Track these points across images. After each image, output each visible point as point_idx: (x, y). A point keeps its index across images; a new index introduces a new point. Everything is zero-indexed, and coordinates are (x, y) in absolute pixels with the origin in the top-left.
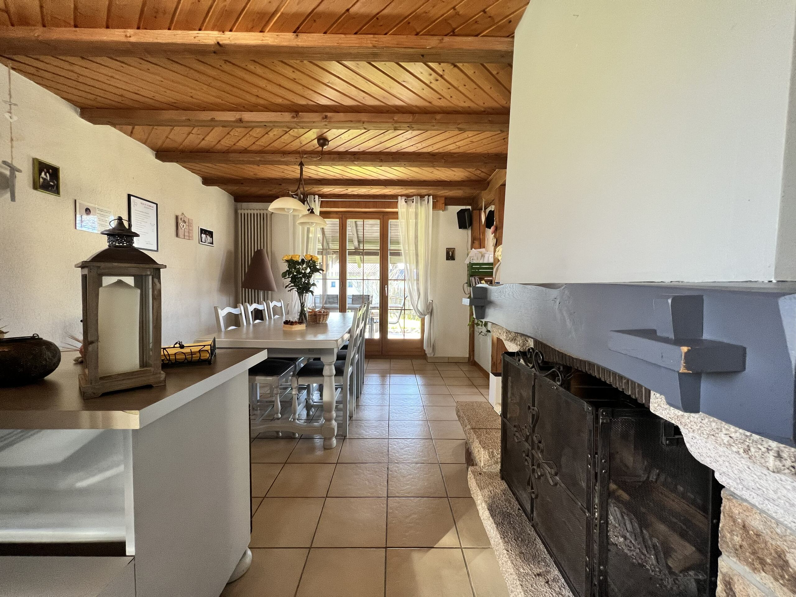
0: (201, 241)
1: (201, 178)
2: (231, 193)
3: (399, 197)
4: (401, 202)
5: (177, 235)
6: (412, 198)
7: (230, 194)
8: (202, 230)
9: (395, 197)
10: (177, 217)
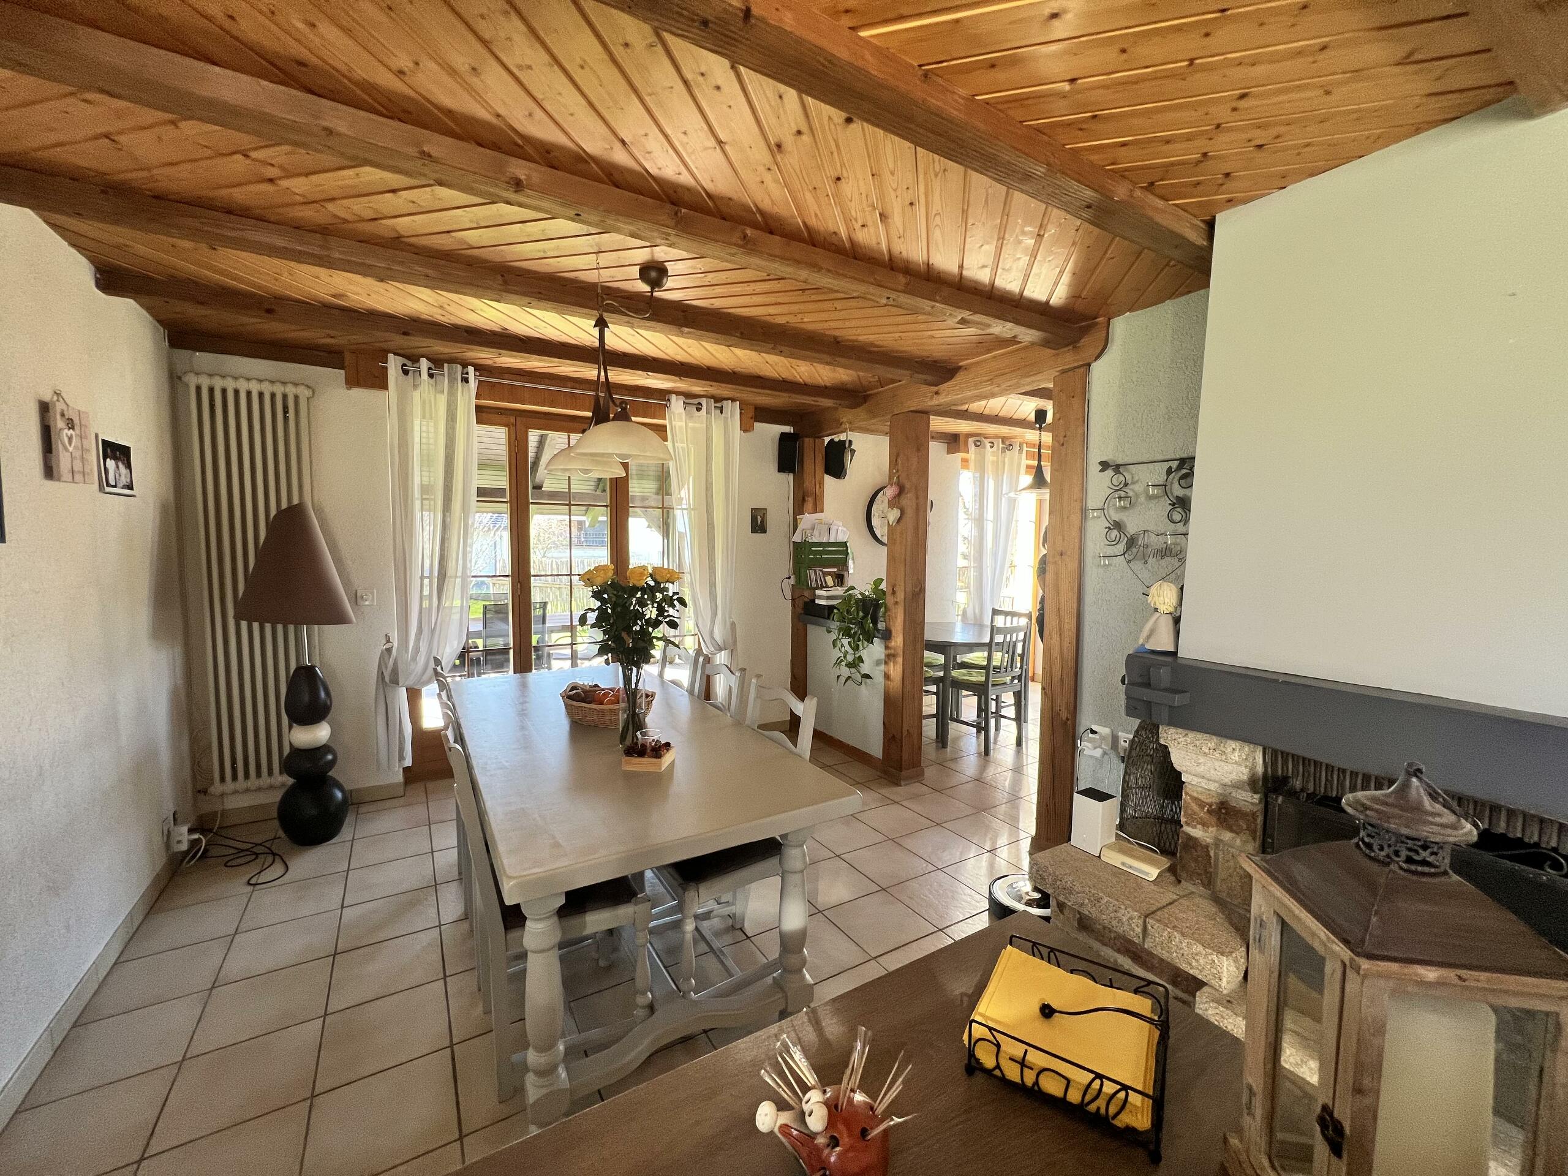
0: (108, 485)
1: (93, 268)
2: (163, 321)
3: (673, 397)
4: (677, 404)
5: (50, 472)
6: (696, 401)
7: (158, 321)
8: (106, 444)
9: (664, 395)
10: (44, 408)
